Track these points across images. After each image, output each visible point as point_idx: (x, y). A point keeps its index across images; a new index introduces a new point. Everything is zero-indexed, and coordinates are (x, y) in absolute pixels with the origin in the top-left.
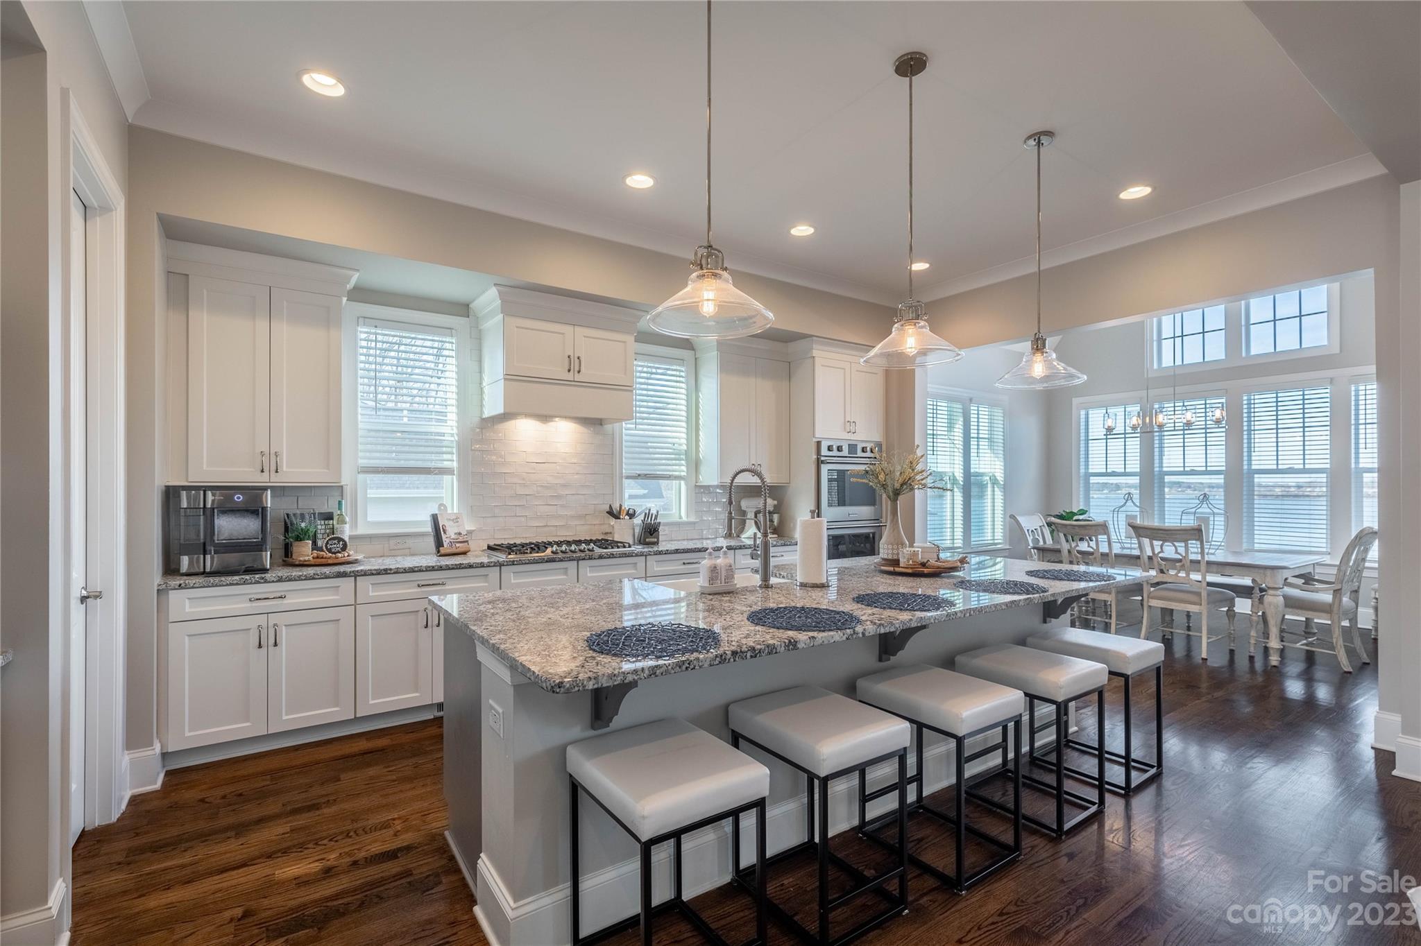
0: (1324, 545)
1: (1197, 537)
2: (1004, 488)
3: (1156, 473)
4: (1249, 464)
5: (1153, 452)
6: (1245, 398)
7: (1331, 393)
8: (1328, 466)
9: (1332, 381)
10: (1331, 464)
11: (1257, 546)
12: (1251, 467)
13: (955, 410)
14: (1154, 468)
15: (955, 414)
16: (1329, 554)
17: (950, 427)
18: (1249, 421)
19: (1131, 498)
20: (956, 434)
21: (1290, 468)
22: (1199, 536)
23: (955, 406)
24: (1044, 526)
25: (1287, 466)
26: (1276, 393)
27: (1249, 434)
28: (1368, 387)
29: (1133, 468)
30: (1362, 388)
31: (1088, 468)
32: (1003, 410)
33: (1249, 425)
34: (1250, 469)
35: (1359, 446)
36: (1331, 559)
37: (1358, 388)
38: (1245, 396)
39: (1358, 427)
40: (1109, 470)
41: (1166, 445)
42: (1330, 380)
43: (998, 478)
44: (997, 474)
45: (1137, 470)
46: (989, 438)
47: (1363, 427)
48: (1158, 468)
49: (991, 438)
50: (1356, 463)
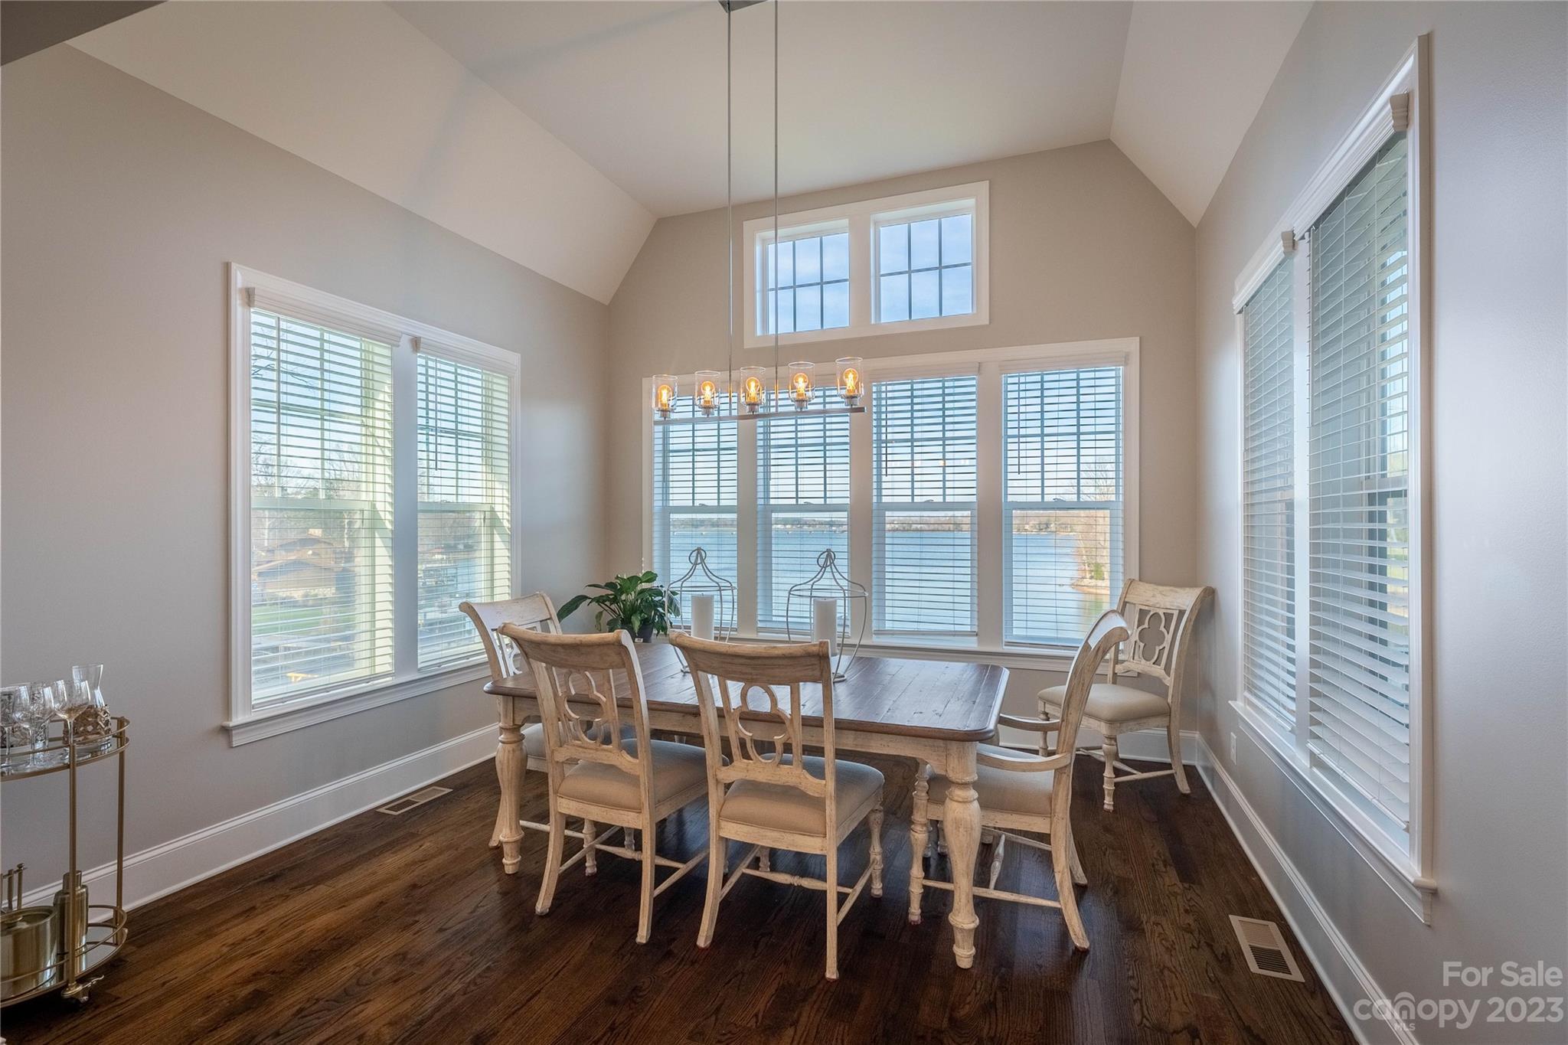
1: (817, 673)
2: (513, 535)
3: (758, 507)
4: (880, 496)
6: (875, 389)
7: (978, 386)
9: (979, 368)
10: (977, 495)
11: (889, 625)
12: (881, 499)
13: (376, 359)
14: (756, 499)
15: (377, 368)
16: (977, 635)
17: (367, 399)
18: (880, 426)
19: (703, 560)
20: (378, 414)
21: (928, 502)
22: (823, 671)
23: (377, 350)
24: (550, 619)
25: (925, 499)
26: (912, 384)
27: (879, 448)
28: (1022, 380)
29: (730, 499)
30: (1016, 380)
31: (667, 500)
32: (509, 381)
33: (879, 433)
34: (879, 502)
35: (1010, 468)
36: (979, 642)
37: (1010, 380)
38: (875, 385)
39: (1009, 440)
40: (697, 503)
41: (773, 462)
42: (977, 365)
43: (500, 515)
44: (498, 508)
45: (735, 503)
46: (482, 433)
47: (1016, 440)
48: (763, 500)
49: (486, 434)
50: (1006, 494)
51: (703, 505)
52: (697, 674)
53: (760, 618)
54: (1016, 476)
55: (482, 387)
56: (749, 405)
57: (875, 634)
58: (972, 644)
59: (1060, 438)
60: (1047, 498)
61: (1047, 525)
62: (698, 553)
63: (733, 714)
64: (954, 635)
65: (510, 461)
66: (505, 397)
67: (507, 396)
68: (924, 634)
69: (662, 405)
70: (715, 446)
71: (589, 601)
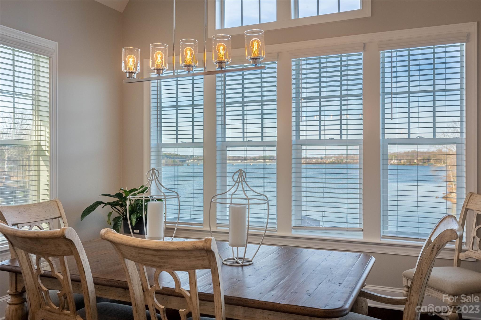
0: (357, 221)
1: (206, 263)
2: (50, 161)
3: (218, 144)
4: (298, 135)
5: (215, 121)
6: (294, 63)
7: (364, 60)
8: (361, 137)
9: (364, 47)
10: (364, 134)
12: (299, 137)
14: (216, 138)
16: (363, 230)
18: (297, 88)
19: (157, 178)
21: (330, 139)
22: (210, 261)
25: (328, 137)
26: (320, 59)
27: (297, 103)
28: (394, 54)
29: (199, 139)
30: (390, 54)
31: (161, 139)
32: (50, 60)
33: (297, 93)
34: (297, 139)
35: (387, 116)
36: (364, 236)
37: (386, 55)
38: (294, 61)
39: (386, 96)
40: (179, 141)
41: (227, 113)
42: (363, 45)
43: (44, 148)
44: (42, 143)
45: (202, 141)
46: (33, 95)
47: (390, 96)
48: (221, 139)
49: (35, 95)
50: (384, 134)
51: (183, 142)
52: (124, 261)
53: (218, 217)
54: (390, 121)
55: (33, 64)
56: (186, 66)
57: (293, 229)
58: (359, 237)
59: (421, 94)
60: (413, 136)
61: (429, 160)
62: (153, 172)
63: (150, 291)
64: (347, 231)
65: (50, 113)
66: (47, 70)
67: (48, 70)
68: (326, 230)
69: (129, 69)
70: (190, 103)
71: (103, 205)
